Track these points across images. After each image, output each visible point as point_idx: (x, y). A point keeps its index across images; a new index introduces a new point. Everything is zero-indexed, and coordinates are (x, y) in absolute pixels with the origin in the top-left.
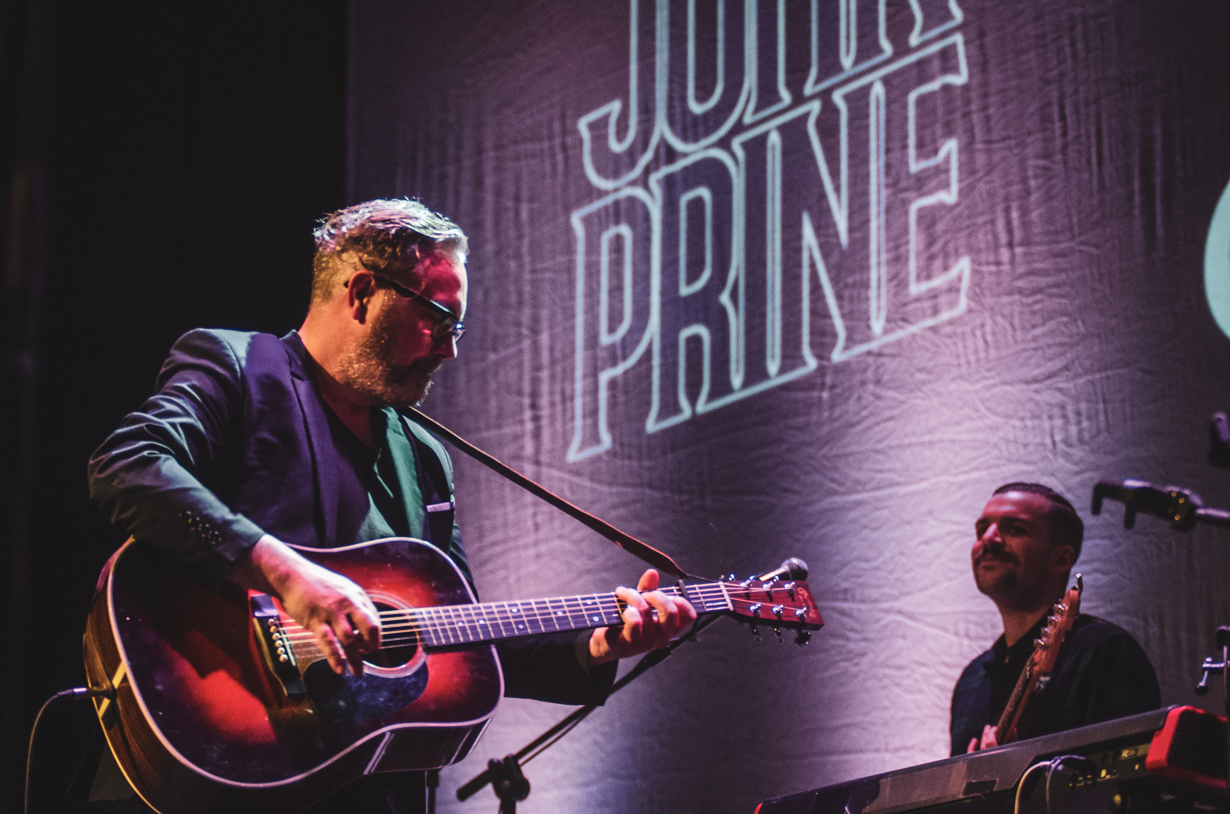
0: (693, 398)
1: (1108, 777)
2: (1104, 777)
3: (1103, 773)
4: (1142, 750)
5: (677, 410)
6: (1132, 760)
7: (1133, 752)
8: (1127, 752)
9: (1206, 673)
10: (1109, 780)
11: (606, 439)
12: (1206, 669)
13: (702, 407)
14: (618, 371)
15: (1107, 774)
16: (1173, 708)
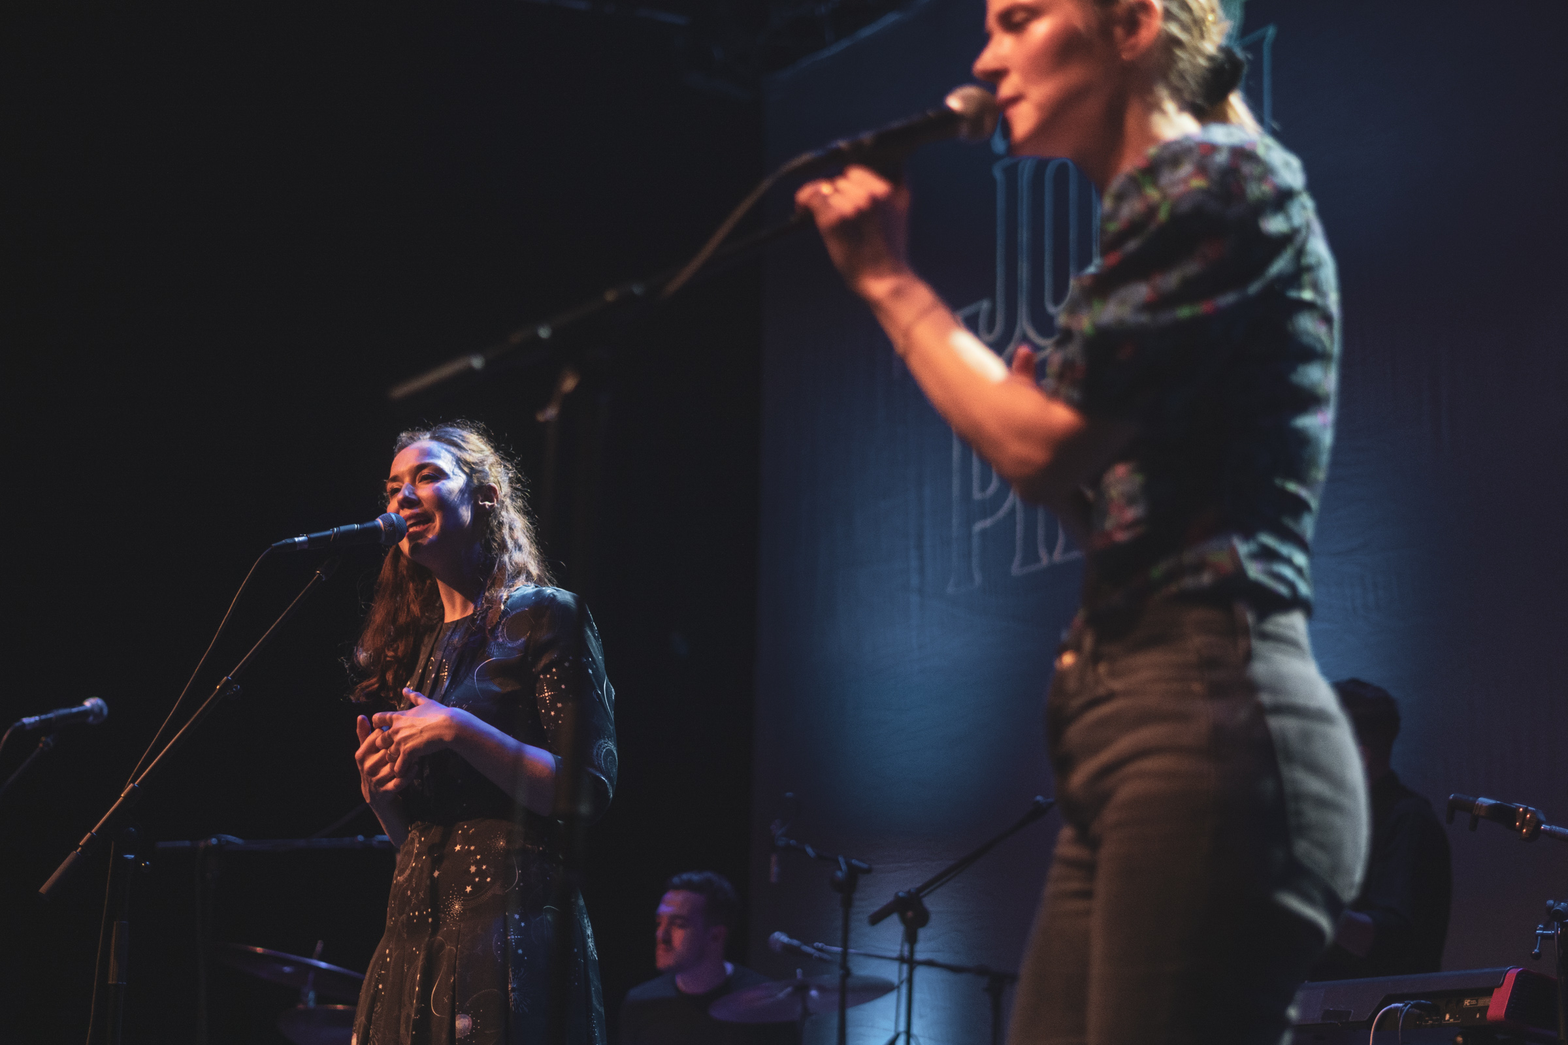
0: (1051, 551)
1: (1452, 1020)
2: (1448, 1020)
3: (1447, 1017)
4: (1482, 1002)
5: (1037, 559)
6: (1473, 1010)
7: (1474, 1002)
8: (1469, 1001)
9: (1539, 937)
10: (1451, 1023)
11: (978, 578)
12: (1539, 934)
13: (1058, 556)
14: (988, 523)
15: (1450, 1018)
16: (1510, 969)
